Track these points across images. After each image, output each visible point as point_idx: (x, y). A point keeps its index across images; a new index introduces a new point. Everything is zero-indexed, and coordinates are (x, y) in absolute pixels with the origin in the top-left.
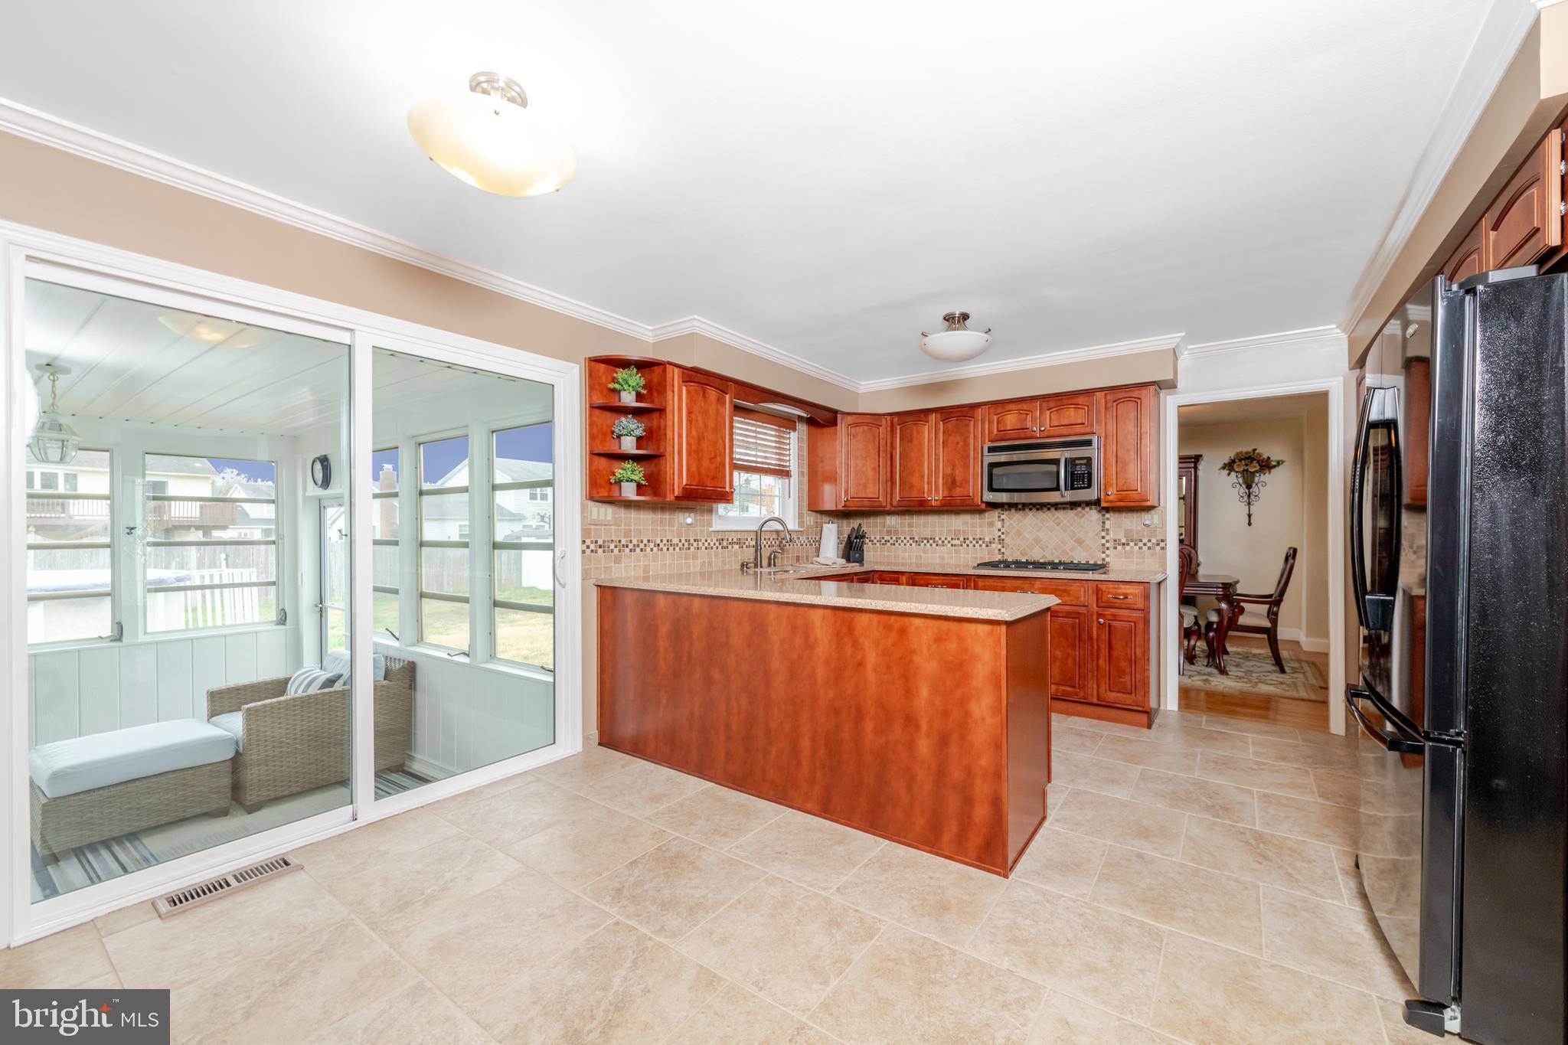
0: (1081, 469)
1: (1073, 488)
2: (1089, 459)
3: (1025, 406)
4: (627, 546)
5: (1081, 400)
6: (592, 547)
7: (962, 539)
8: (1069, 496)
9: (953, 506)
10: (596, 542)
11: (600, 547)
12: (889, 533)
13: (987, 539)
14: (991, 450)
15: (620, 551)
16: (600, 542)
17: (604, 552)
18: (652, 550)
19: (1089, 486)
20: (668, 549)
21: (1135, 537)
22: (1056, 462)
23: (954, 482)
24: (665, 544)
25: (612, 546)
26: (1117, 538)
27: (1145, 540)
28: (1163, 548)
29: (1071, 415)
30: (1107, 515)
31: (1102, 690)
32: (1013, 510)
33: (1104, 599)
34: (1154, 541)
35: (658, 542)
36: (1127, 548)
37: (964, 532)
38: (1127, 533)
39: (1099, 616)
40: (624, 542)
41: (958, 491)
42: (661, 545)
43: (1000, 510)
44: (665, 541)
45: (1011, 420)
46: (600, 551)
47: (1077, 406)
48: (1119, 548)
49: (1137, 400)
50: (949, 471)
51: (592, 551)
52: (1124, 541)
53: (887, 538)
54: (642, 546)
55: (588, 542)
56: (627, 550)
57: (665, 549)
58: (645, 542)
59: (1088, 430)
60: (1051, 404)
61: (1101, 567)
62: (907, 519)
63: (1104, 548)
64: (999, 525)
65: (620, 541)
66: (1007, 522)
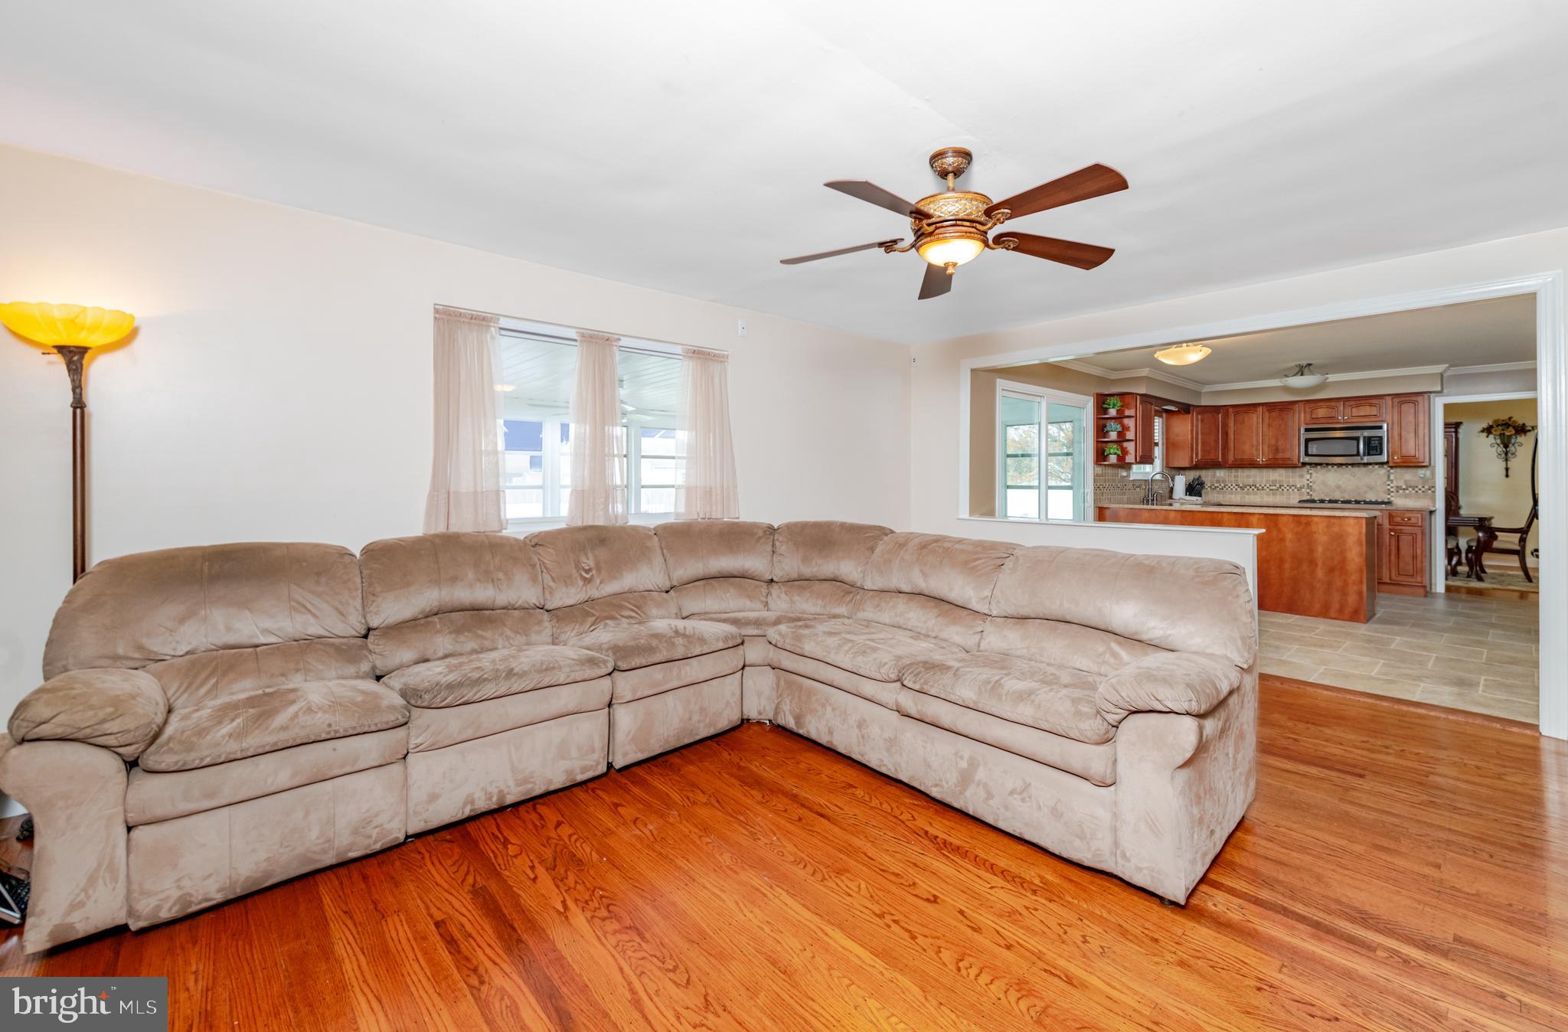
0: (1375, 443)
1: (1369, 454)
2: (1381, 438)
3: (1333, 404)
4: (1105, 488)
5: (1374, 401)
7: (1278, 486)
8: (1366, 459)
9: (1273, 464)
11: (1098, 488)
12: (1218, 481)
13: (1298, 486)
14: (1307, 430)
15: (1103, 490)
19: (1381, 453)
21: (1412, 484)
22: (1357, 439)
23: (1277, 450)
25: (1101, 487)
26: (1399, 485)
27: (1420, 487)
28: (1433, 492)
29: (1366, 410)
30: (1392, 471)
31: (1393, 575)
32: (1319, 467)
33: (1395, 520)
34: (1427, 487)
36: (1407, 492)
37: (1280, 481)
38: (1406, 482)
39: (1391, 530)
40: (1104, 485)
41: (1280, 455)
43: (1308, 467)
44: (1116, 485)
45: (1322, 412)
47: (1371, 405)
48: (1401, 491)
49: (1415, 403)
50: (1273, 442)
52: (1404, 487)
53: (1216, 485)
54: (1109, 487)
59: (1380, 419)
60: (1352, 403)
61: (1389, 503)
62: (1233, 472)
63: (1389, 492)
64: (1308, 476)
66: (1314, 475)
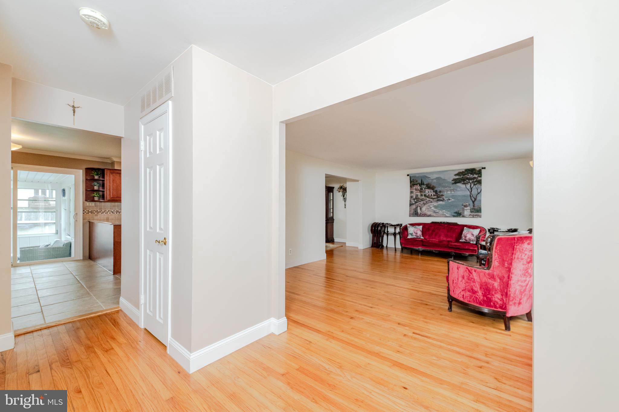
4: (100, 212)
6: (87, 212)
10: (88, 211)
11: (90, 212)
15: (97, 213)
16: (90, 211)
17: (91, 213)
18: (110, 213)
20: (117, 213)
24: (115, 212)
25: (94, 212)
35: (113, 211)
40: (99, 211)
42: (114, 212)
44: (115, 211)
46: (90, 213)
51: (87, 213)
54: (106, 212)
55: (85, 211)
56: (100, 213)
57: (115, 213)
58: (107, 211)
65: (97, 211)
